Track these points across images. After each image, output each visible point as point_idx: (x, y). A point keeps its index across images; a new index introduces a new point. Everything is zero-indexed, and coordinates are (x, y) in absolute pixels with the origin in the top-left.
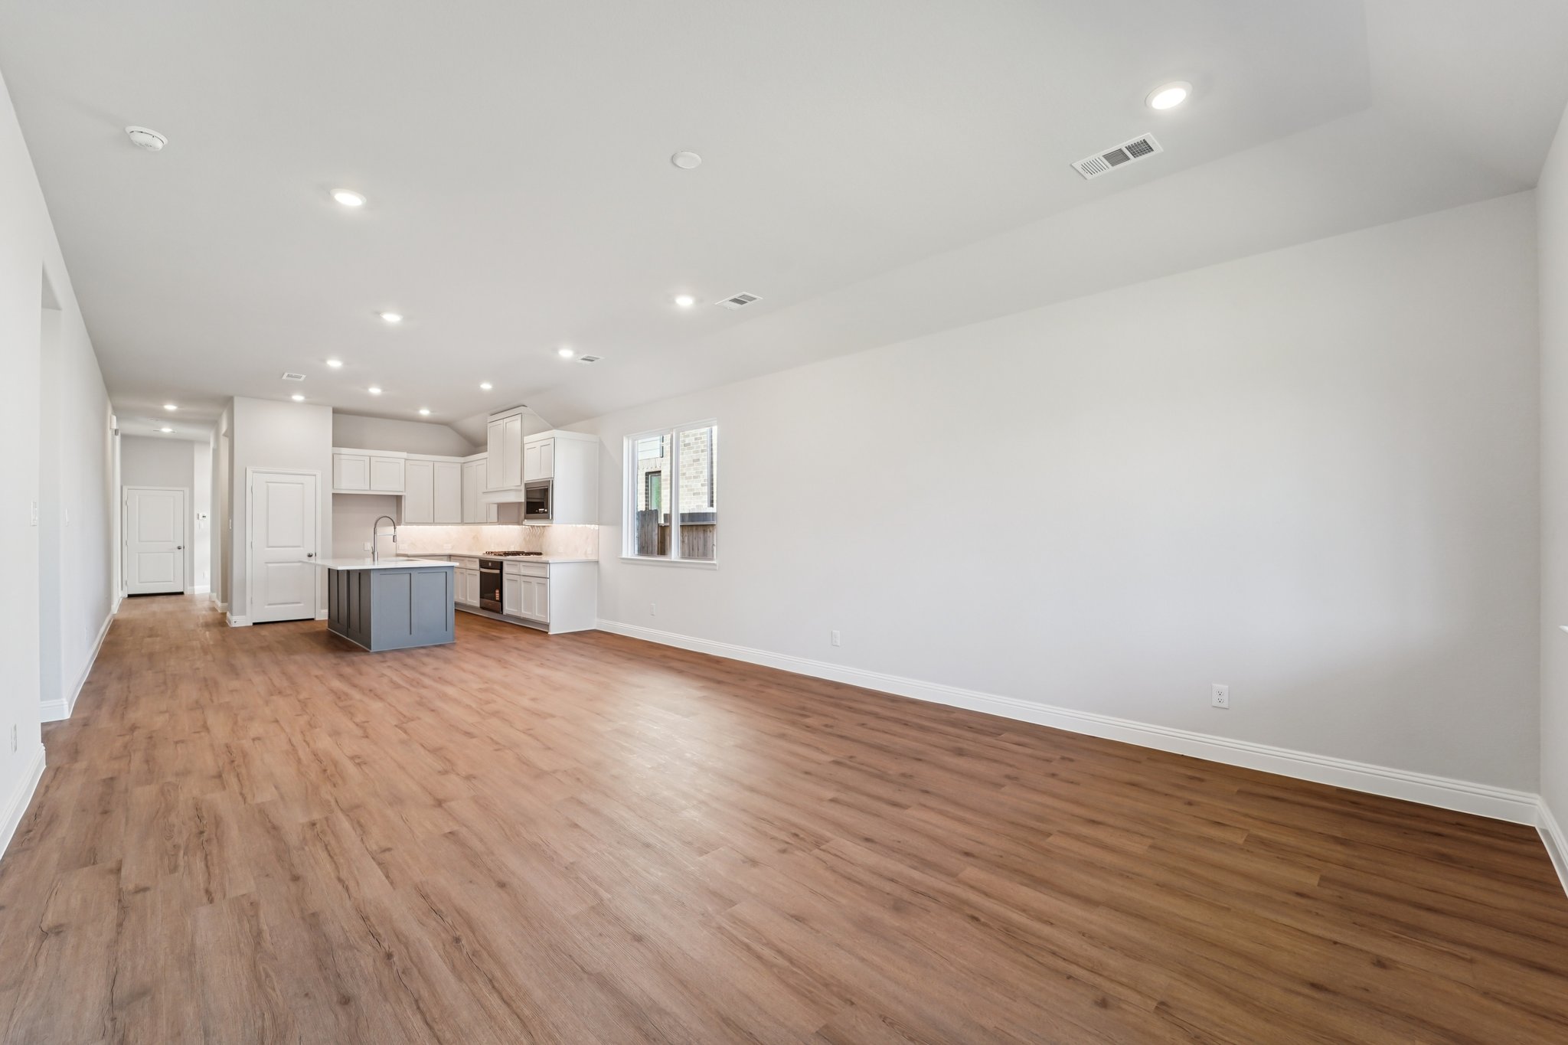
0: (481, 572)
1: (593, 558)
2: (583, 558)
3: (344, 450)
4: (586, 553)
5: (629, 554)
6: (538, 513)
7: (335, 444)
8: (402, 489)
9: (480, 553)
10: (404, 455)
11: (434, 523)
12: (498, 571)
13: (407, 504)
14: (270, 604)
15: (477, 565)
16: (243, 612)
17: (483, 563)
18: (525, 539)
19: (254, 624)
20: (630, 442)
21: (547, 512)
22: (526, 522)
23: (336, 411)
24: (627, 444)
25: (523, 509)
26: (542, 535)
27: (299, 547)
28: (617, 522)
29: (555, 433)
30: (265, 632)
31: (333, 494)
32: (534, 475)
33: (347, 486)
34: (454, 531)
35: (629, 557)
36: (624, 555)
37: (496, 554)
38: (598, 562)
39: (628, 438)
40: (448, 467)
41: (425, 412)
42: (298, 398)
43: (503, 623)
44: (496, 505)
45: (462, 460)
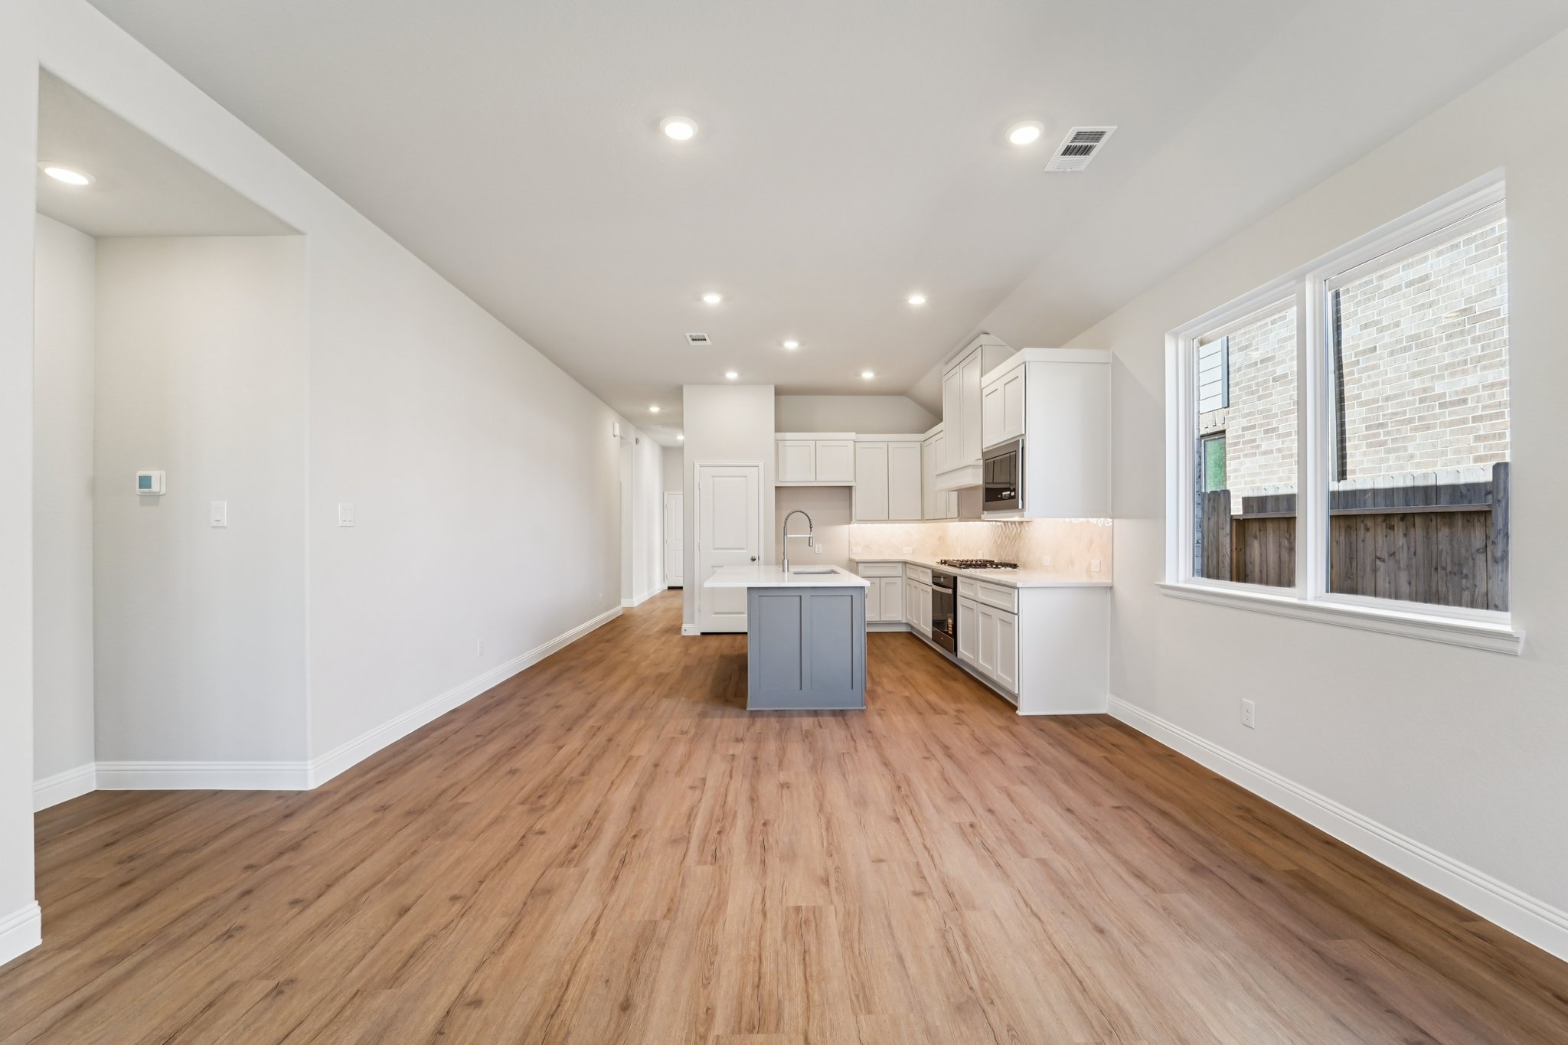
0: (934, 591)
1: (1105, 580)
2: (1084, 580)
3: (789, 435)
4: (1088, 571)
5: (1182, 577)
6: (1002, 499)
7: (778, 429)
8: (852, 479)
9: (933, 562)
10: (852, 435)
11: (888, 520)
12: (950, 591)
13: (857, 496)
14: (716, 613)
15: (929, 580)
16: (692, 621)
17: (938, 578)
18: (995, 541)
19: (703, 634)
20: (1181, 344)
21: (1014, 497)
22: (986, 515)
23: (779, 392)
24: (1173, 350)
25: (980, 496)
26: (1018, 536)
27: (743, 549)
28: (1154, 512)
29: (1028, 353)
30: (713, 642)
31: (776, 487)
32: (994, 437)
33: (793, 477)
34: (915, 529)
35: (1181, 585)
36: (1169, 581)
37: (952, 564)
38: (1111, 588)
39: (1176, 335)
40: (905, 446)
41: (868, 375)
42: (732, 375)
43: (956, 671)
44: (956, 493)
45: (921, 437)
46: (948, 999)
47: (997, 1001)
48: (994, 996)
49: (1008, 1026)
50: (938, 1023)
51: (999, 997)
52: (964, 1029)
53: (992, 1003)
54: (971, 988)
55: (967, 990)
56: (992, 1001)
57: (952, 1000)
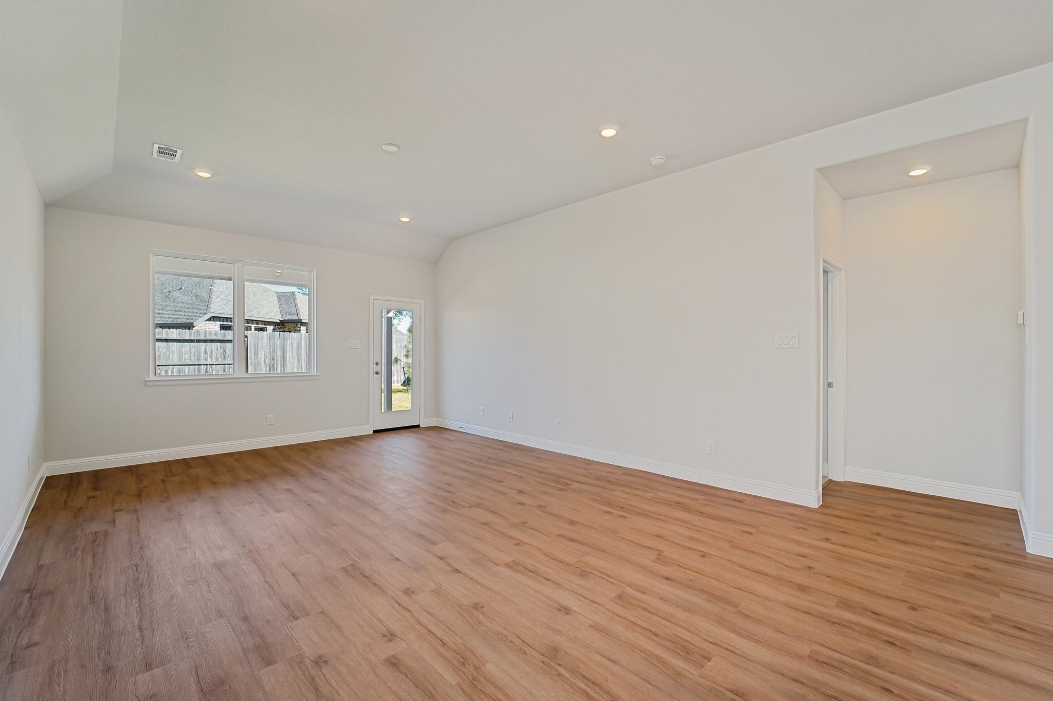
46: (565, 652)
47: (541, 665)
48: (545, 667)
49: (526, 654)
50: (558, 637)
51: (542, 668)
52: (545, 641)
53: (543, 662)
54: (560, 665)
55: (561, 662)
56: (544, 663)
57: (563, 653)
